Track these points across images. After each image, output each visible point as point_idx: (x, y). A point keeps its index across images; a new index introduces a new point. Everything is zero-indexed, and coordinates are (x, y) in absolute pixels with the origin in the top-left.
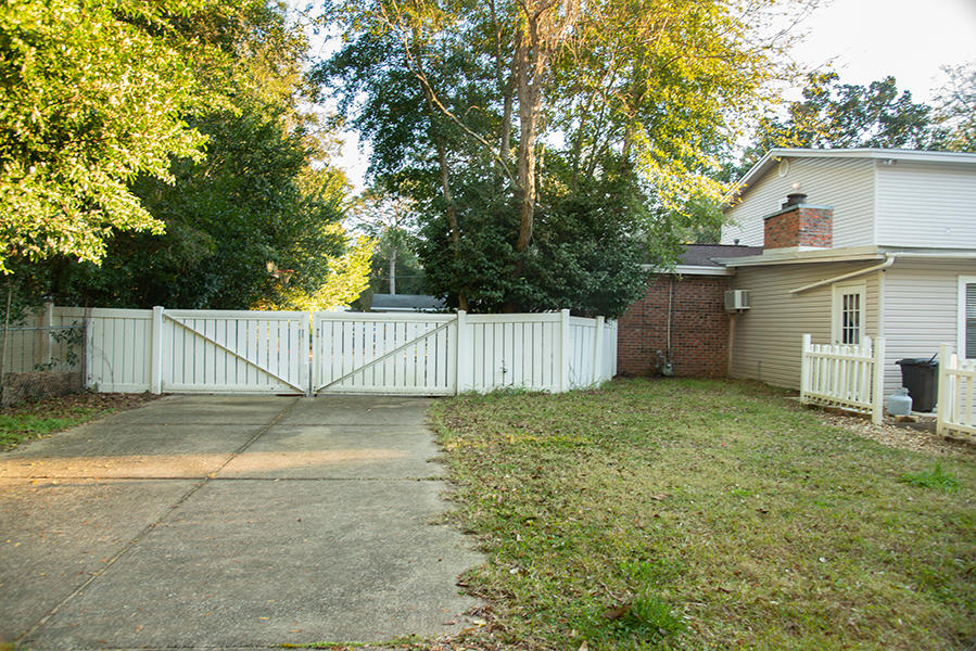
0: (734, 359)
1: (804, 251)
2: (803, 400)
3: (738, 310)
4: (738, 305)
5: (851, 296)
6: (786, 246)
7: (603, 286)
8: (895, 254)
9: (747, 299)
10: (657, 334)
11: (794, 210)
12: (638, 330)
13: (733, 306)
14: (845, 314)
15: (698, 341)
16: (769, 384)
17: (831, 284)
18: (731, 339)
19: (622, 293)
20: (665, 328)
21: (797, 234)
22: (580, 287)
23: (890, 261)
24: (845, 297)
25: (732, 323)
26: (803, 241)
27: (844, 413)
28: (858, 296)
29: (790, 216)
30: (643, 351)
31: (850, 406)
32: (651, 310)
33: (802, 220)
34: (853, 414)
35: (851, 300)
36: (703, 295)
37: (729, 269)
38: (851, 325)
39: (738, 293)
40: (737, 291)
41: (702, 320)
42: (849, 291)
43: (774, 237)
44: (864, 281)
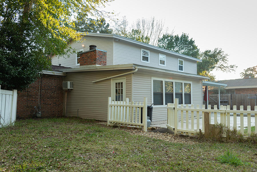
0: (66, 109)
1: (98, 66)
2: (108, 124)
3: (69, 89)
4: (69, 87)
5: (119, 83)
6: (90, 64)
7: (18, 74)
8: (138, 67)
9: (72, 85)
10: (34, 99)
11: (93, 51)
12: (25, 98)
13: (67, 87)
14: (116, 90)
15: (51, 102)
16: (82, 118)
17: (110, 79)
18: (66, 101)
19: (28, 78)
20: (37, 97)
21: (95, 60)
22: (7, 74)
23: (137, 70)
24: (116, 84)
25: (66, 94)
26: (97, 63)
27: (130, 128)
28: (122, 83)
29: (92, 53)
30: (27, 107)
31: (132, 125)
32: (31, 89)
33: (97, 55)
34: (135, 128)
35: (119, 85)
36: (53, 83)
37: (64, 73)
38: (119, 94)
39: (69, 83)
40: (68, 82)
41: (53, 94)
42: (118, 81)
43: (85, 61)
44: (125, 77)
